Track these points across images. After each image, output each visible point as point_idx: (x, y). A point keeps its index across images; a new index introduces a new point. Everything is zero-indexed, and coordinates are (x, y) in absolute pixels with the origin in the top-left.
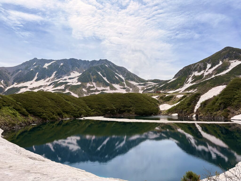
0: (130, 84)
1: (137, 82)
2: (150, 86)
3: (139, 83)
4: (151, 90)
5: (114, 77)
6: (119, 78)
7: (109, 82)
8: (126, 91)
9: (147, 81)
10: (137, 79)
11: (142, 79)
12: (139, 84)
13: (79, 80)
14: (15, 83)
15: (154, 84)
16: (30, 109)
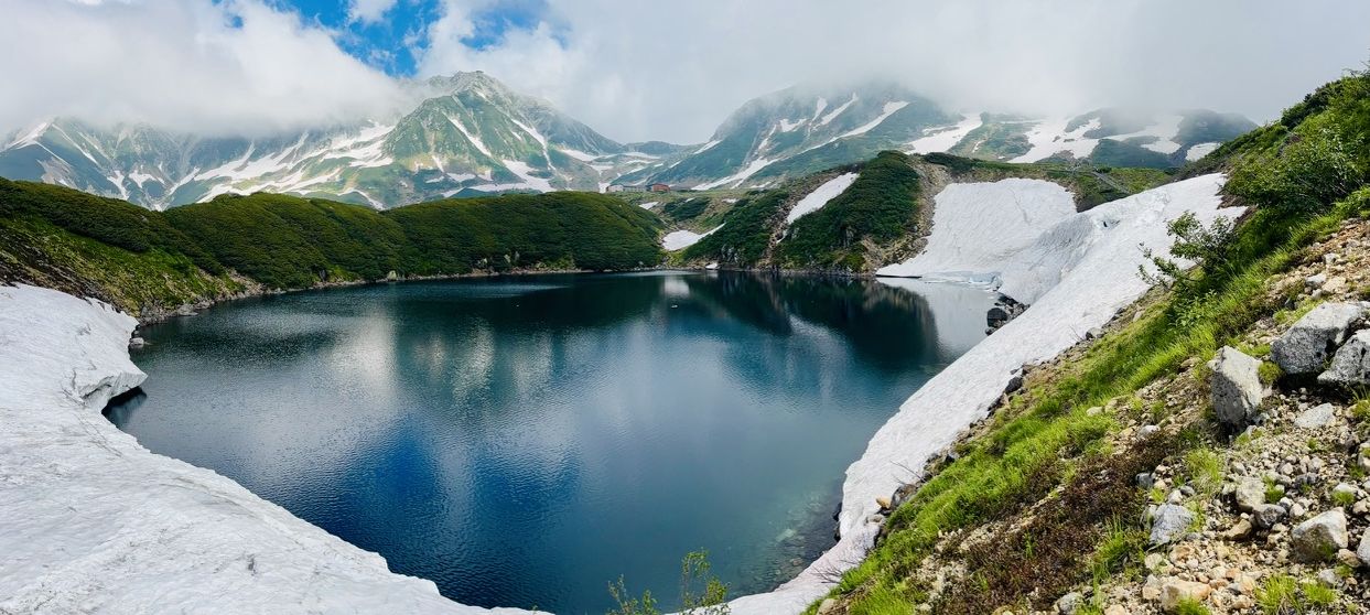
0: (566, 157)
1: (590, 151)
2: (634, 165)
3: (595, 153)
4: (640, 179)
5: (505, 134)
6: (528, 137)
7: (489, 154)
8: (552, 184)
9: (626, 149)
10: (589, 140)
11: (607, 141)
12: (596, 157)
13: (387, 151)
14: (196, 170)
15: (649, 160)
16: (226, 251)
